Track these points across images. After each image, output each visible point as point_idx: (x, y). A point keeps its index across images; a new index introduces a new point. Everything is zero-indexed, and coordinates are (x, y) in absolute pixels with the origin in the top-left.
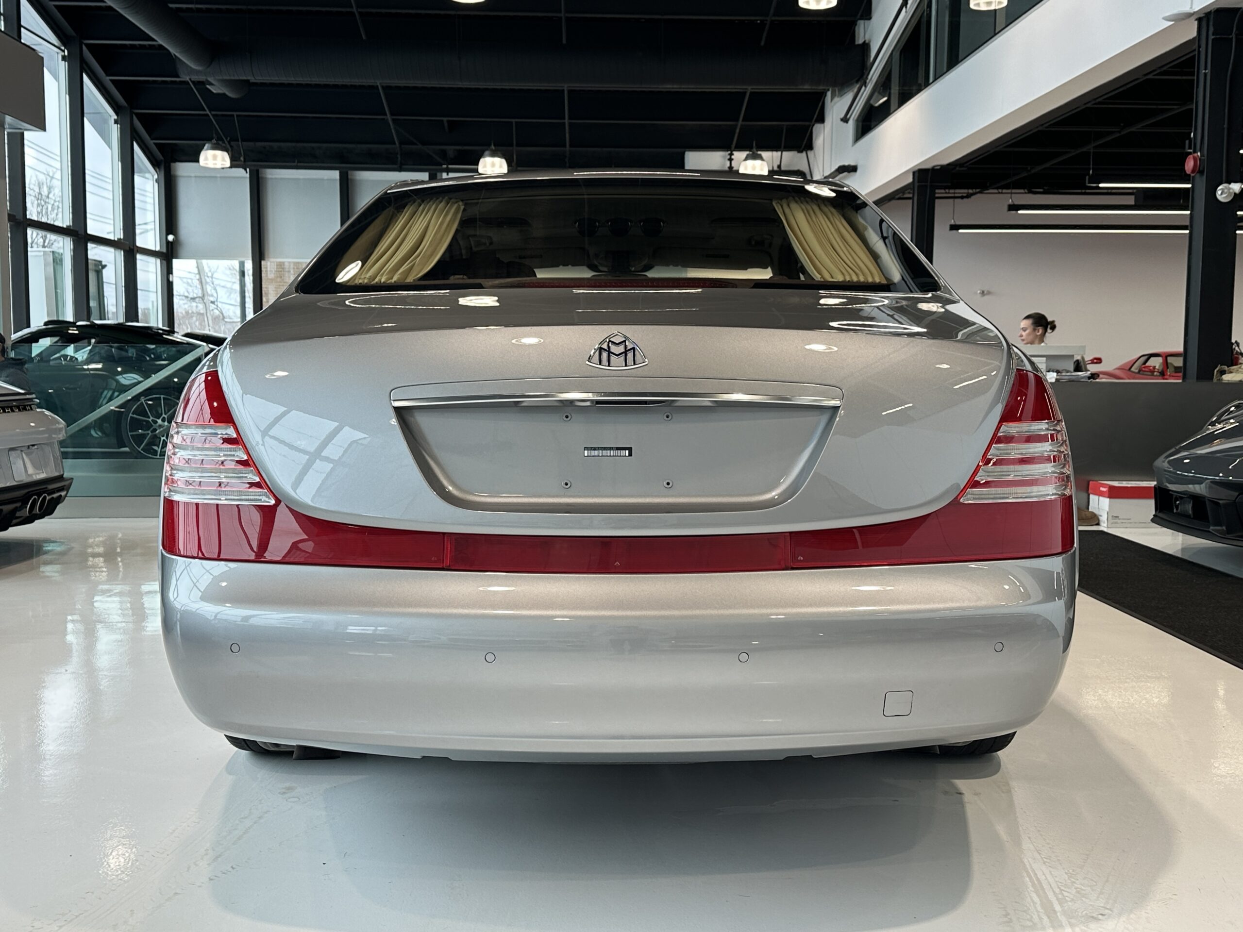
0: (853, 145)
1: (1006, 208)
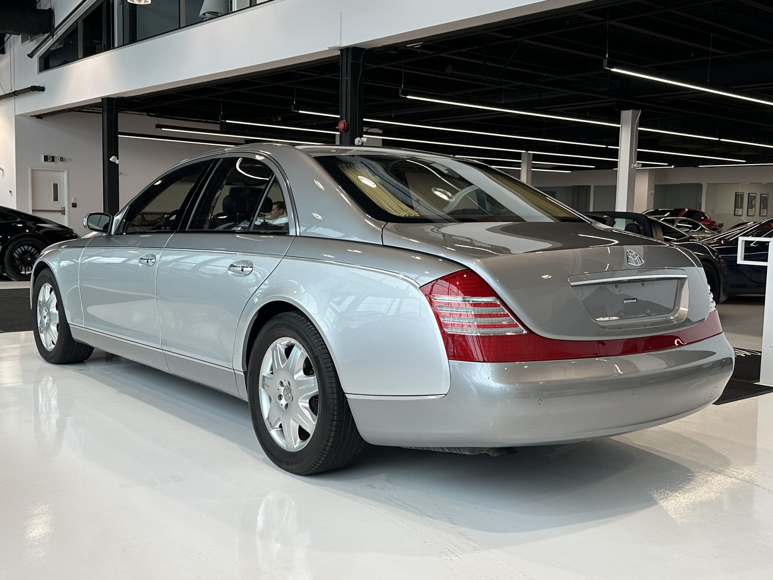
0: (38, 74)
1: (154, 126)
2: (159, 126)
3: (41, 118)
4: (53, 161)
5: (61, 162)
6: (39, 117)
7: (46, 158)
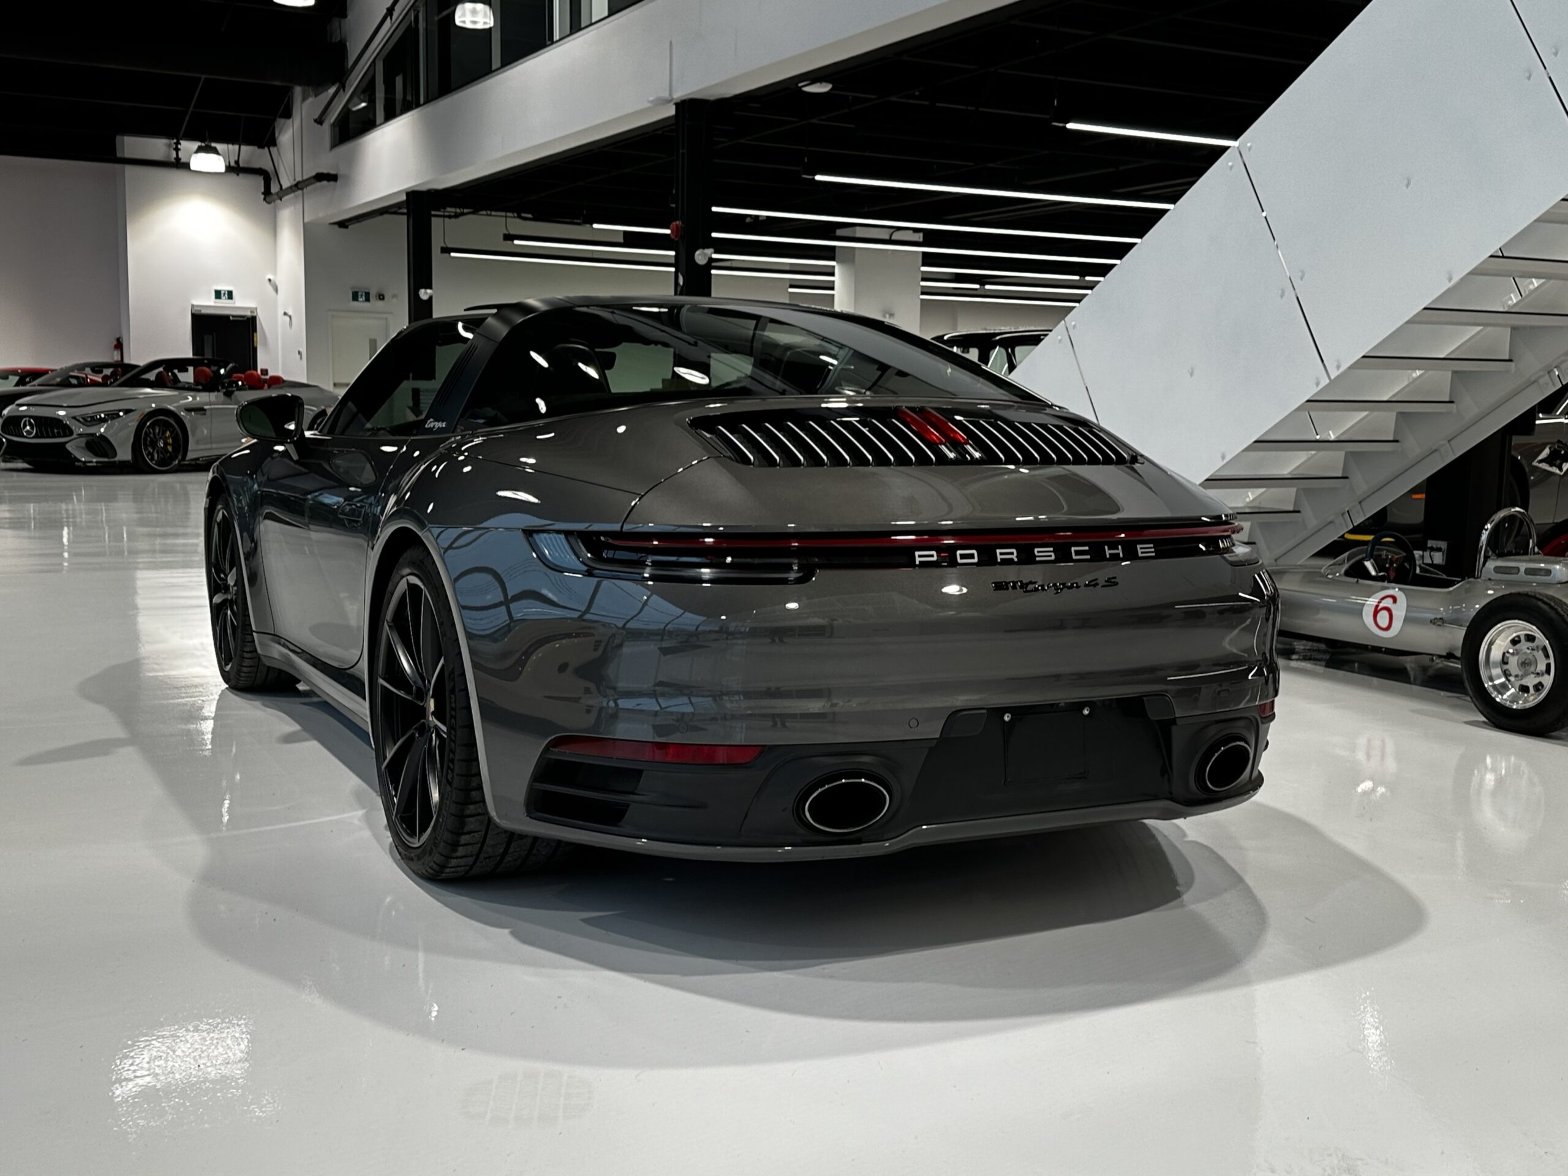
0: (329, 150)
1: (502, 237)
2: (509, 237)
3: (346, 227)
4: (368, 300)
5: (380, 303)
6: (343, 224)
7: (355, 297)
